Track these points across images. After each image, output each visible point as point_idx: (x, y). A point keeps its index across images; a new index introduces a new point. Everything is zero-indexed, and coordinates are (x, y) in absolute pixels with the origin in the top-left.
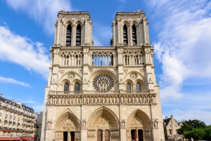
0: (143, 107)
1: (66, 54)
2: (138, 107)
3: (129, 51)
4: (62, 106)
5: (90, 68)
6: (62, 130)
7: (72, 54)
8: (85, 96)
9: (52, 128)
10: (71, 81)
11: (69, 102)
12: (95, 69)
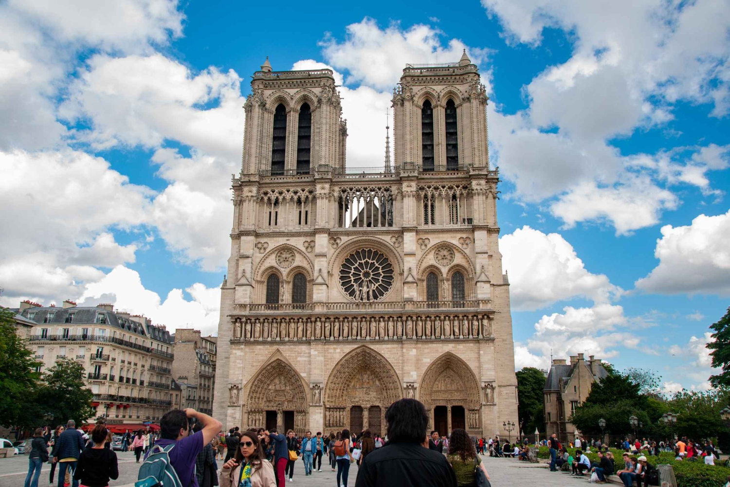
0: (461, 346)
1: (273, 198)
2: (449, 348)
3: (434, 184)
4: (264, 343)
5: (333, 236)
6: (264, 406)
7: (288, 196)
8: (318, 317)
9: (241, 402)
10: (285, 272)
11: (279, 334)
12: (344, 239)
